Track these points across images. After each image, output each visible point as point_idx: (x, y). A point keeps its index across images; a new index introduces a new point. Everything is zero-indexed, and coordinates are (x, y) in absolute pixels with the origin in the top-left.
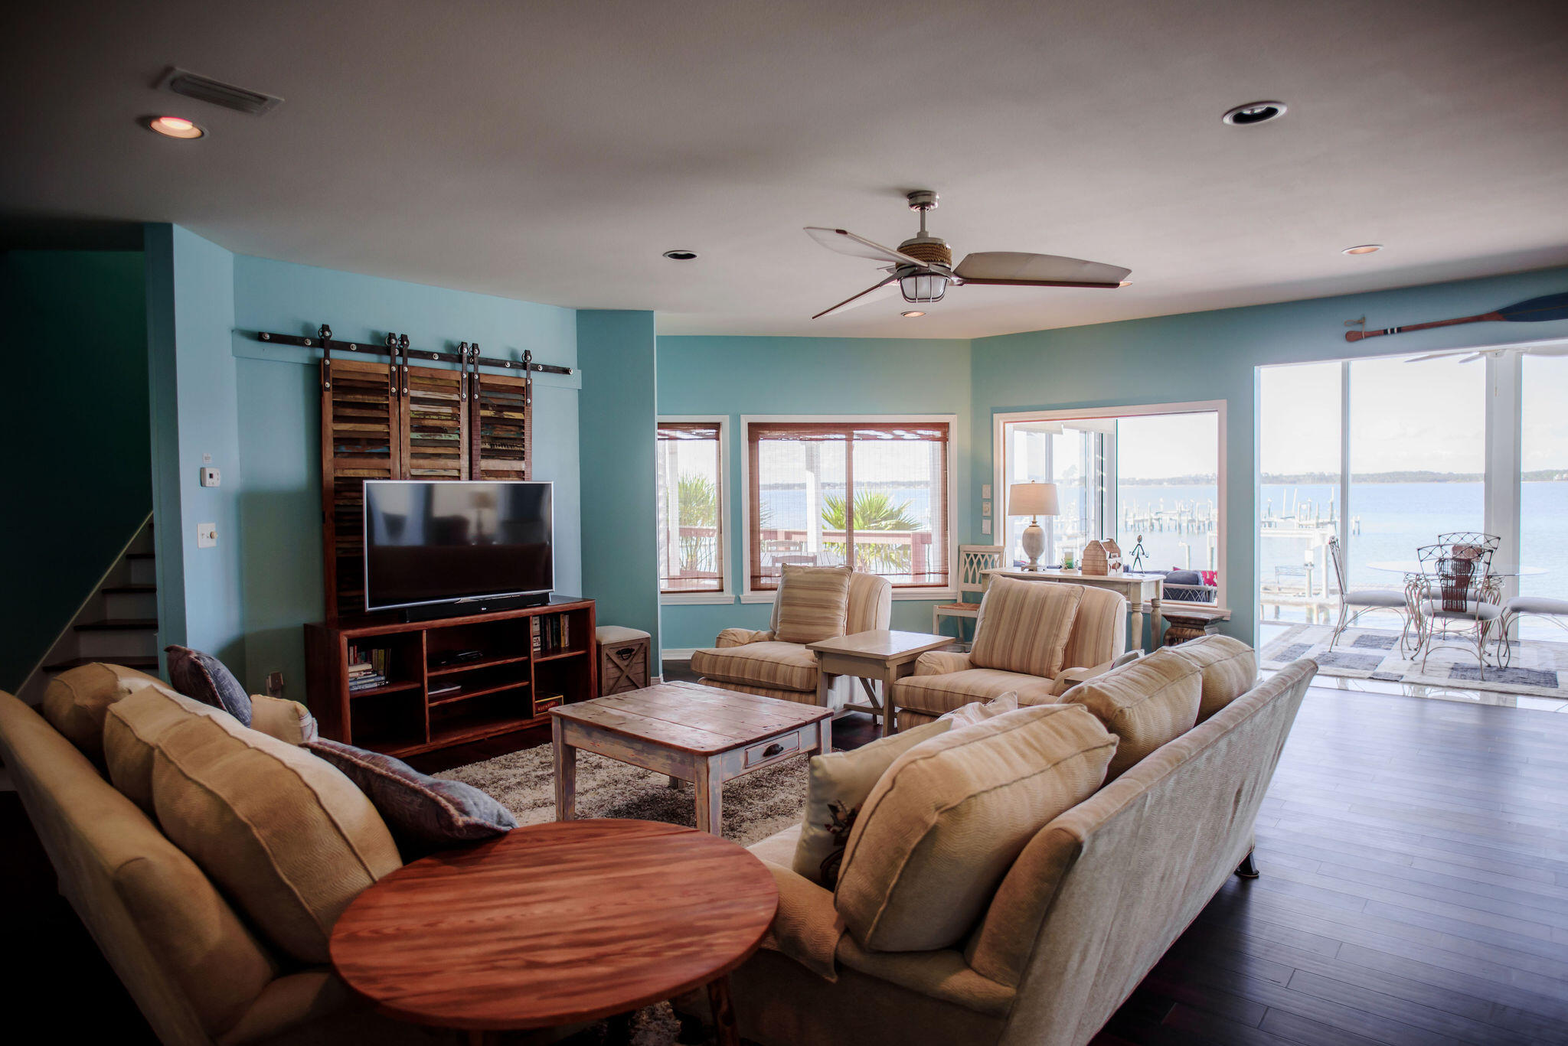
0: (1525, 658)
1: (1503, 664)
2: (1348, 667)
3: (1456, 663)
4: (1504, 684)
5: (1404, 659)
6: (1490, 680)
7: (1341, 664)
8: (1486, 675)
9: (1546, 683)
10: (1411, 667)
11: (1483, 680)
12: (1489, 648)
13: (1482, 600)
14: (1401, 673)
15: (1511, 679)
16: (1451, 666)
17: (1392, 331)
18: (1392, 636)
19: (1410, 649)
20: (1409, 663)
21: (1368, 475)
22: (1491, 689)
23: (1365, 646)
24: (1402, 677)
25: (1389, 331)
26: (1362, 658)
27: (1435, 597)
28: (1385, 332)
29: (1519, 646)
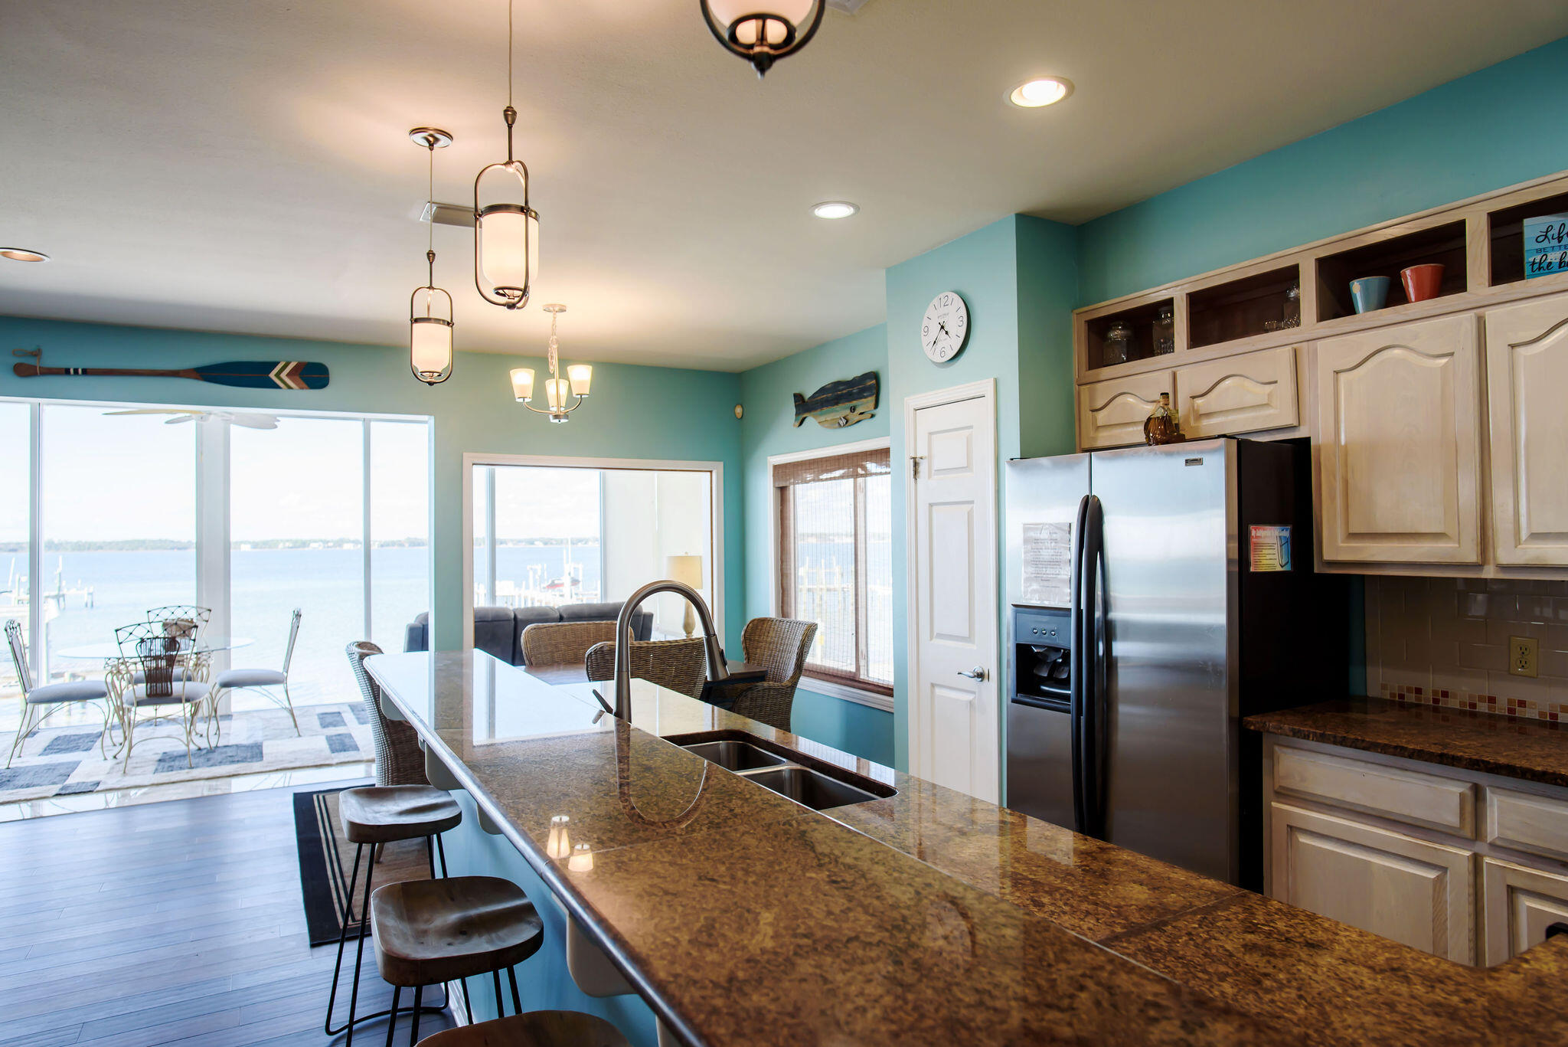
0: (236, 733)
1: (213, 745)
2: (28, 786)
3: (165, 753)
4: (213, 768)
5: (106, 759)
6: (197, 767)
7: (21, 783)
8: (194, 761)
9: (252, 757)
10: (112, 768)
11: (191, 768)
12: (201, 727)
13: (189, 679)
14: (96, 779)
15: (219, 761)
16: (158, 757)
17: (76, 371)
18: (95, 732)
19: (115, 745)
20: (111, 762)
21: (104, 542)
22: (197, 777)
23: (60, 751)
24: (98, 784)
25: (72, 371)
26: (51, 768)
27: (137, 681)
28: (67, 372)
29: (231, 719)
